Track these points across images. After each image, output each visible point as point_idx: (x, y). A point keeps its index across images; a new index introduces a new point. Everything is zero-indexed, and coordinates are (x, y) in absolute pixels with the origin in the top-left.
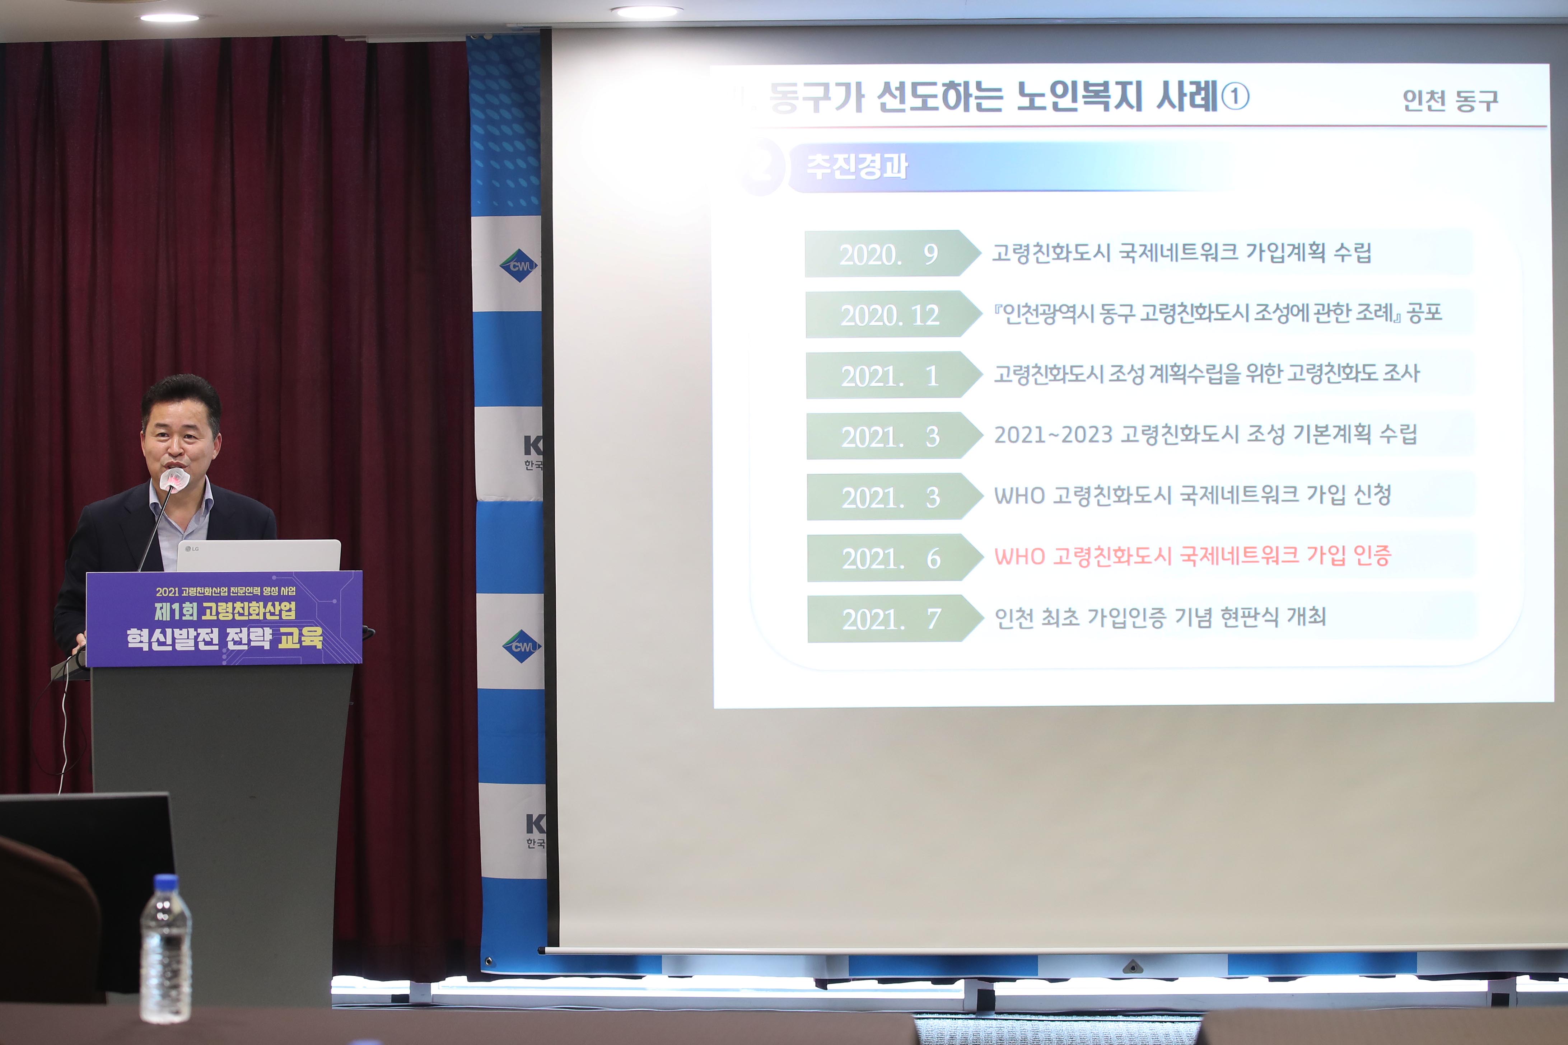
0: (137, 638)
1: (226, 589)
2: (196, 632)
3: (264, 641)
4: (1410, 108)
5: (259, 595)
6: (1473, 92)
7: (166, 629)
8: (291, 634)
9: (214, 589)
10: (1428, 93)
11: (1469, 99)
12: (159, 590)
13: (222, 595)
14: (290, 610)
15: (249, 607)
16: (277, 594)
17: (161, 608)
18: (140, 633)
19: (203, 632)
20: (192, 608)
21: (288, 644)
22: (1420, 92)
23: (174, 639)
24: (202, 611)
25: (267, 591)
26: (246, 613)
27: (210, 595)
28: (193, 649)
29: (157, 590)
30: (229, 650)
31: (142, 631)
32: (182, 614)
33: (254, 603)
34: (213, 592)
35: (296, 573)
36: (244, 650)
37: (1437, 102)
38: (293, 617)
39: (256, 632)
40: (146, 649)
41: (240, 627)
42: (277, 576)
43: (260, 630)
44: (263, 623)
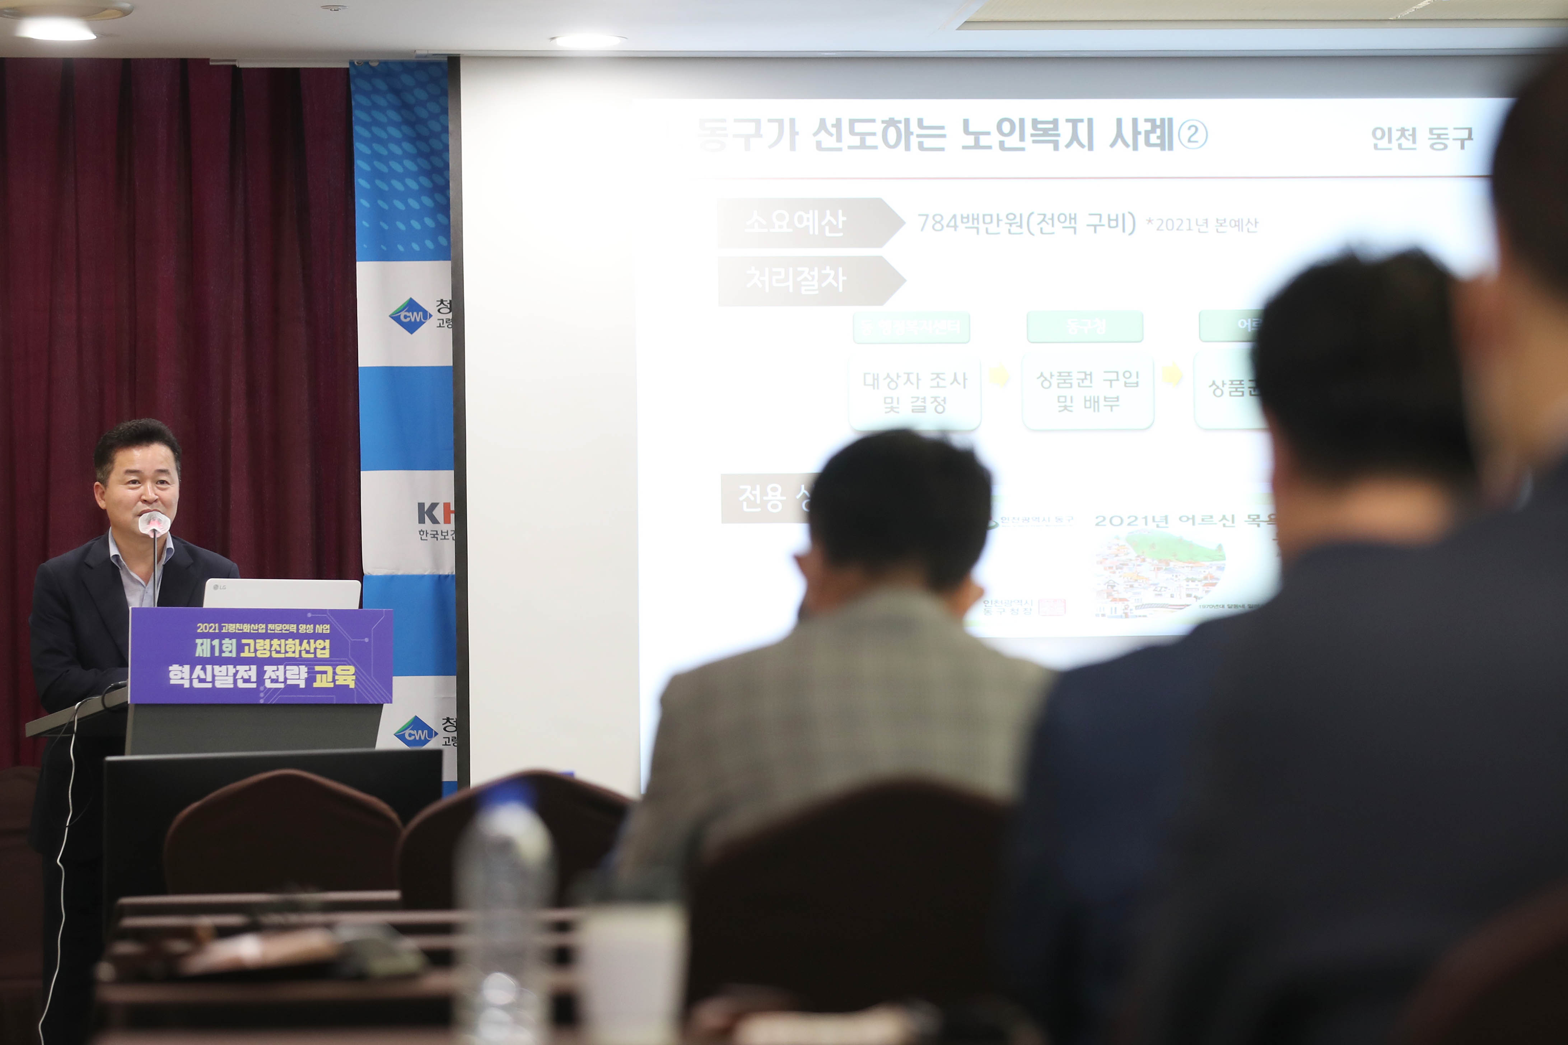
0: (178, 675)
2: (234, 669)
3: (299, 679)
4: (1378, 147)
5: (295, 632)
6: (1446, 129)
7: (207, 666)
8: (325, 672)
9: (252, 625)
10: (1398, 130)
11: (1442, 137)
12: (200, 626)
13: (260, 632)
14: (324, 648)
15: (286, 645)
16: (312, 631)
17: (202, 644)
18: (181, 670)
19: (242, 669)
20: (231, 644)
21: (322, 682)
22: (1390, 130)
23: (214, 676)
24: (240, 648)
25: (304, 628)
26: (283, 651)
28: (232, 686)
29: (198, 625)
30: (266, 688)
31: (183, 667)
32: (221, 651)
33: (290, 641)
34: (252, 628)
35: (332, 611)
36: (281, 688)
37: (1408, 140)
38: (327, 656)
39: (292, 670)
40: (187, 685)
41: (277, 665)
42: (312, 614)
43: (295, 668)
44: (298, 661)
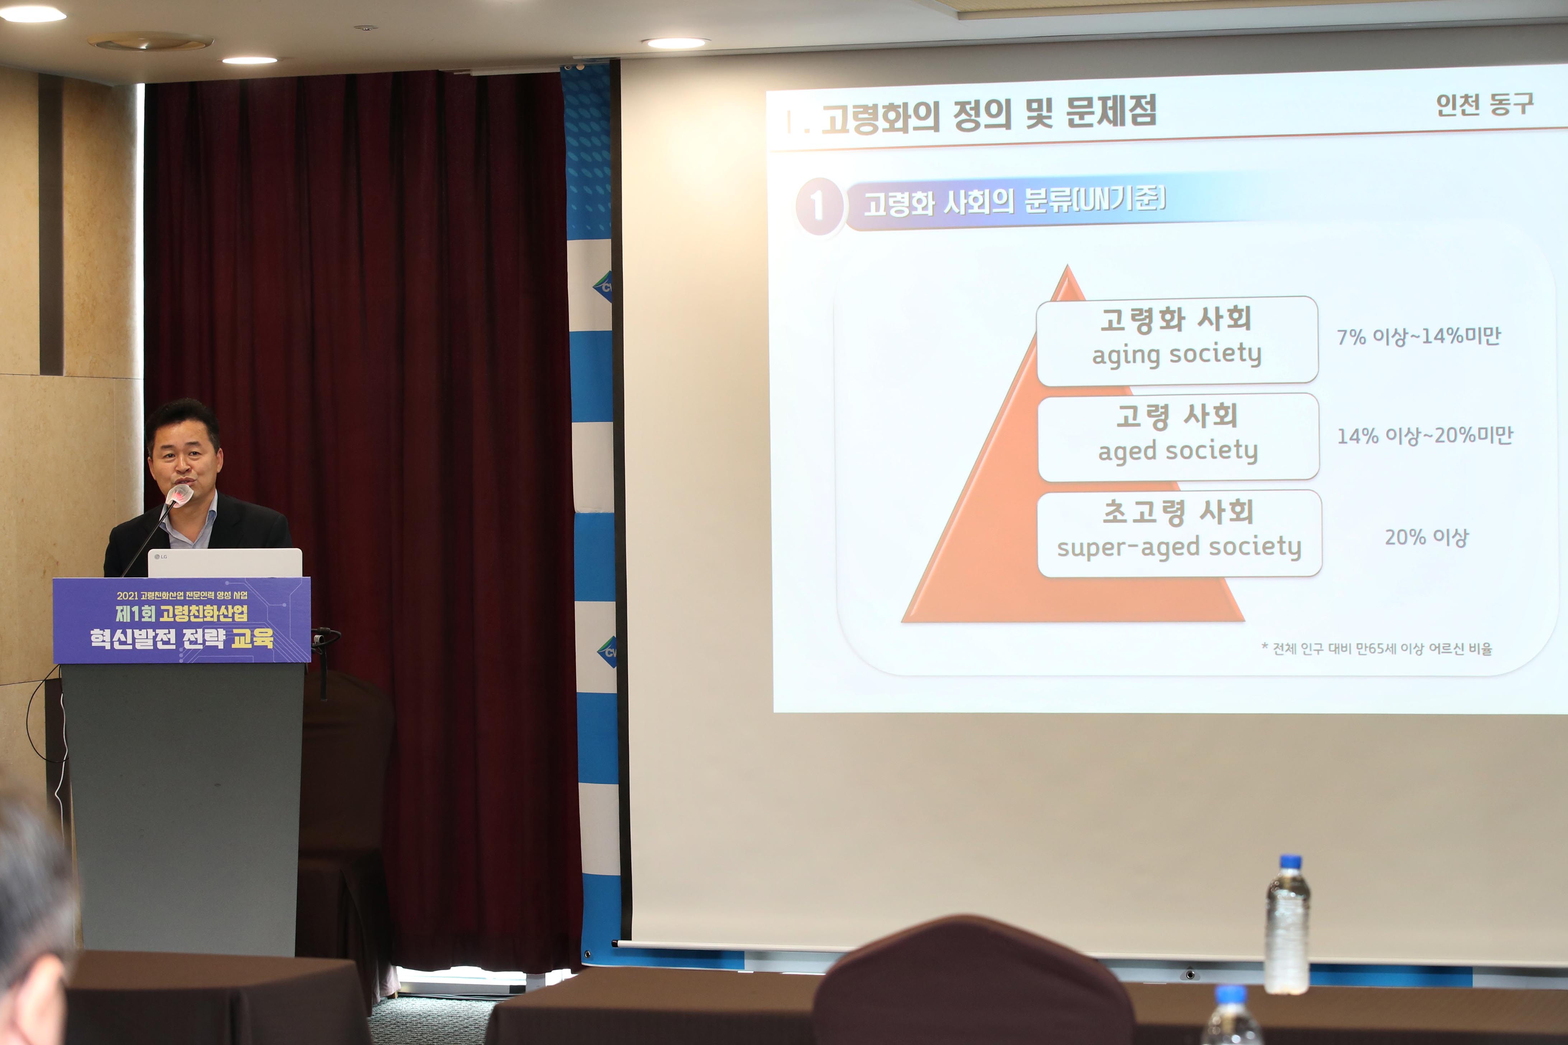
0: (100, 638)
1: (182, 594)
2: (154, 633)
3: (218, 641)
4: (1444, 113)
5: (213, 598)
6: (1508, 95)
7: (127, 630)
9: (171, 593)
10: (1462, 97)
11: (1504, 102)
12: (120, 594)
13: (178, 599)
14: (242, 613)
15: (204, 610)
16: (230, 598)
17: (122, 611)
18: (101, 633)
19: (161, 633)
20: (151, 610)
21: (240, 643)
22: (1454, 97)
23: (134, 639)
24: (160, 613)
25: (221, 595)
26: (201, 616)
27: (167, 598)
28: (152, 648)
29: (118, 594)
30: (185, 649)
31: (104, 631)
32: (141, 616)
33: (208, 607)
34: (170, 596)
35: (247, 579)
36: (200, 649)
37: (1472, 106)
38: (245, 619)
39: (210, 634)
40: (108, 647)
41: (196, 629)
42: (229, 582)
43: (214, 631)
44: (217, 624)
